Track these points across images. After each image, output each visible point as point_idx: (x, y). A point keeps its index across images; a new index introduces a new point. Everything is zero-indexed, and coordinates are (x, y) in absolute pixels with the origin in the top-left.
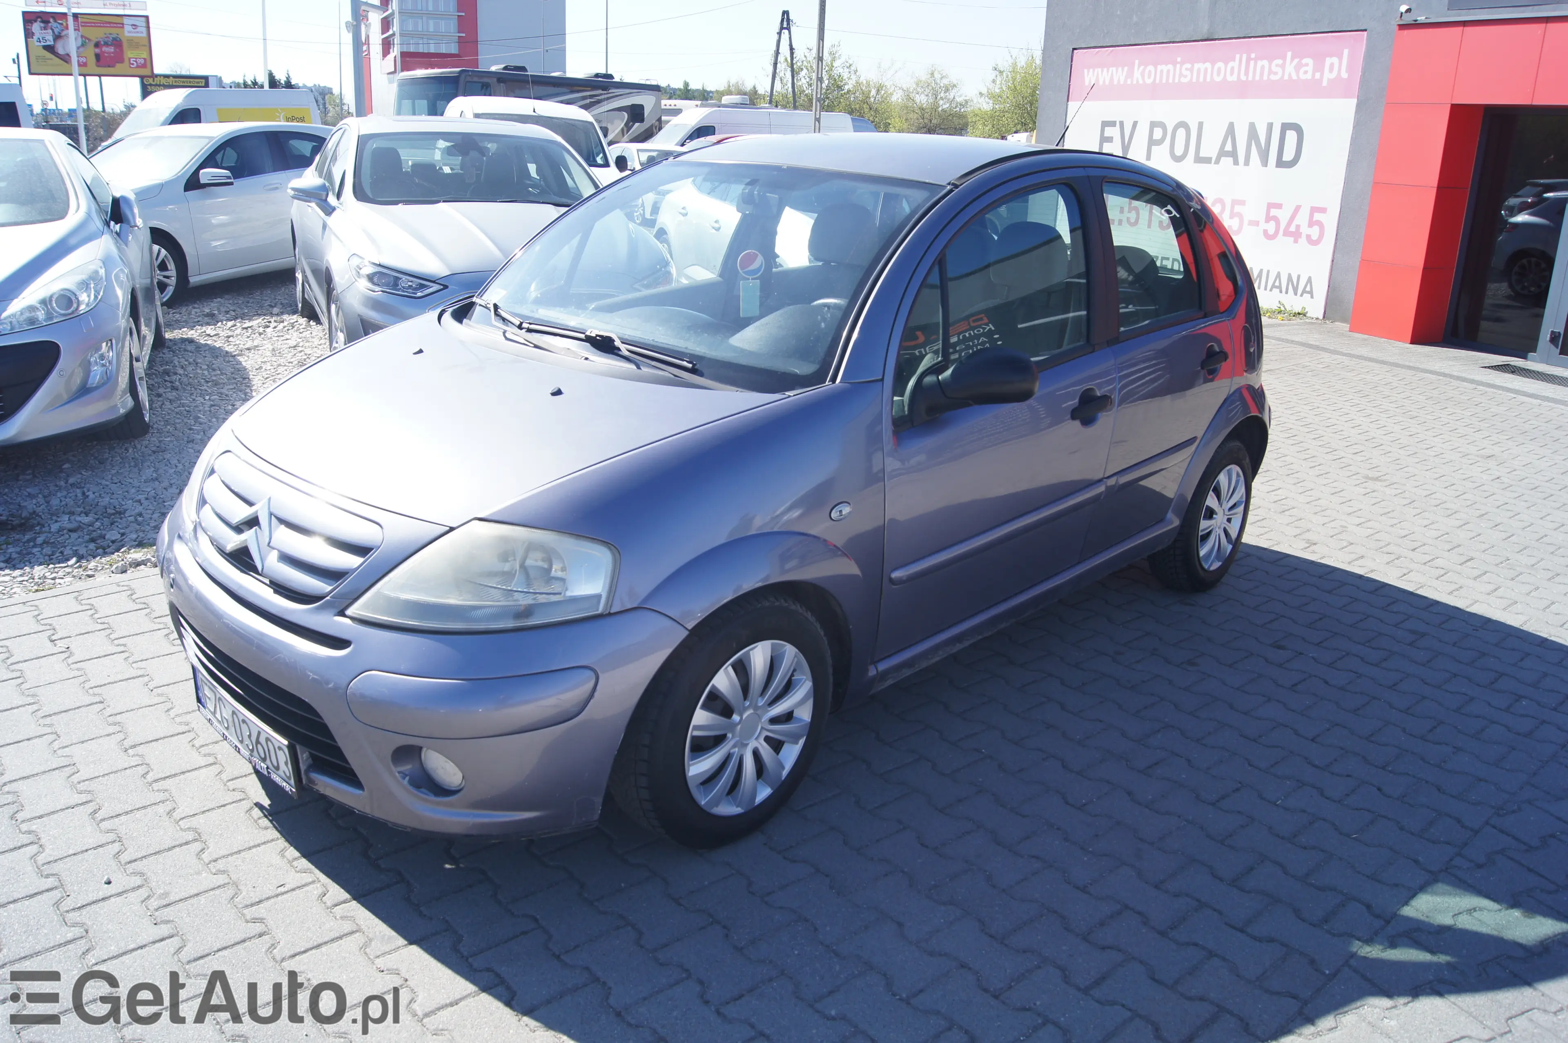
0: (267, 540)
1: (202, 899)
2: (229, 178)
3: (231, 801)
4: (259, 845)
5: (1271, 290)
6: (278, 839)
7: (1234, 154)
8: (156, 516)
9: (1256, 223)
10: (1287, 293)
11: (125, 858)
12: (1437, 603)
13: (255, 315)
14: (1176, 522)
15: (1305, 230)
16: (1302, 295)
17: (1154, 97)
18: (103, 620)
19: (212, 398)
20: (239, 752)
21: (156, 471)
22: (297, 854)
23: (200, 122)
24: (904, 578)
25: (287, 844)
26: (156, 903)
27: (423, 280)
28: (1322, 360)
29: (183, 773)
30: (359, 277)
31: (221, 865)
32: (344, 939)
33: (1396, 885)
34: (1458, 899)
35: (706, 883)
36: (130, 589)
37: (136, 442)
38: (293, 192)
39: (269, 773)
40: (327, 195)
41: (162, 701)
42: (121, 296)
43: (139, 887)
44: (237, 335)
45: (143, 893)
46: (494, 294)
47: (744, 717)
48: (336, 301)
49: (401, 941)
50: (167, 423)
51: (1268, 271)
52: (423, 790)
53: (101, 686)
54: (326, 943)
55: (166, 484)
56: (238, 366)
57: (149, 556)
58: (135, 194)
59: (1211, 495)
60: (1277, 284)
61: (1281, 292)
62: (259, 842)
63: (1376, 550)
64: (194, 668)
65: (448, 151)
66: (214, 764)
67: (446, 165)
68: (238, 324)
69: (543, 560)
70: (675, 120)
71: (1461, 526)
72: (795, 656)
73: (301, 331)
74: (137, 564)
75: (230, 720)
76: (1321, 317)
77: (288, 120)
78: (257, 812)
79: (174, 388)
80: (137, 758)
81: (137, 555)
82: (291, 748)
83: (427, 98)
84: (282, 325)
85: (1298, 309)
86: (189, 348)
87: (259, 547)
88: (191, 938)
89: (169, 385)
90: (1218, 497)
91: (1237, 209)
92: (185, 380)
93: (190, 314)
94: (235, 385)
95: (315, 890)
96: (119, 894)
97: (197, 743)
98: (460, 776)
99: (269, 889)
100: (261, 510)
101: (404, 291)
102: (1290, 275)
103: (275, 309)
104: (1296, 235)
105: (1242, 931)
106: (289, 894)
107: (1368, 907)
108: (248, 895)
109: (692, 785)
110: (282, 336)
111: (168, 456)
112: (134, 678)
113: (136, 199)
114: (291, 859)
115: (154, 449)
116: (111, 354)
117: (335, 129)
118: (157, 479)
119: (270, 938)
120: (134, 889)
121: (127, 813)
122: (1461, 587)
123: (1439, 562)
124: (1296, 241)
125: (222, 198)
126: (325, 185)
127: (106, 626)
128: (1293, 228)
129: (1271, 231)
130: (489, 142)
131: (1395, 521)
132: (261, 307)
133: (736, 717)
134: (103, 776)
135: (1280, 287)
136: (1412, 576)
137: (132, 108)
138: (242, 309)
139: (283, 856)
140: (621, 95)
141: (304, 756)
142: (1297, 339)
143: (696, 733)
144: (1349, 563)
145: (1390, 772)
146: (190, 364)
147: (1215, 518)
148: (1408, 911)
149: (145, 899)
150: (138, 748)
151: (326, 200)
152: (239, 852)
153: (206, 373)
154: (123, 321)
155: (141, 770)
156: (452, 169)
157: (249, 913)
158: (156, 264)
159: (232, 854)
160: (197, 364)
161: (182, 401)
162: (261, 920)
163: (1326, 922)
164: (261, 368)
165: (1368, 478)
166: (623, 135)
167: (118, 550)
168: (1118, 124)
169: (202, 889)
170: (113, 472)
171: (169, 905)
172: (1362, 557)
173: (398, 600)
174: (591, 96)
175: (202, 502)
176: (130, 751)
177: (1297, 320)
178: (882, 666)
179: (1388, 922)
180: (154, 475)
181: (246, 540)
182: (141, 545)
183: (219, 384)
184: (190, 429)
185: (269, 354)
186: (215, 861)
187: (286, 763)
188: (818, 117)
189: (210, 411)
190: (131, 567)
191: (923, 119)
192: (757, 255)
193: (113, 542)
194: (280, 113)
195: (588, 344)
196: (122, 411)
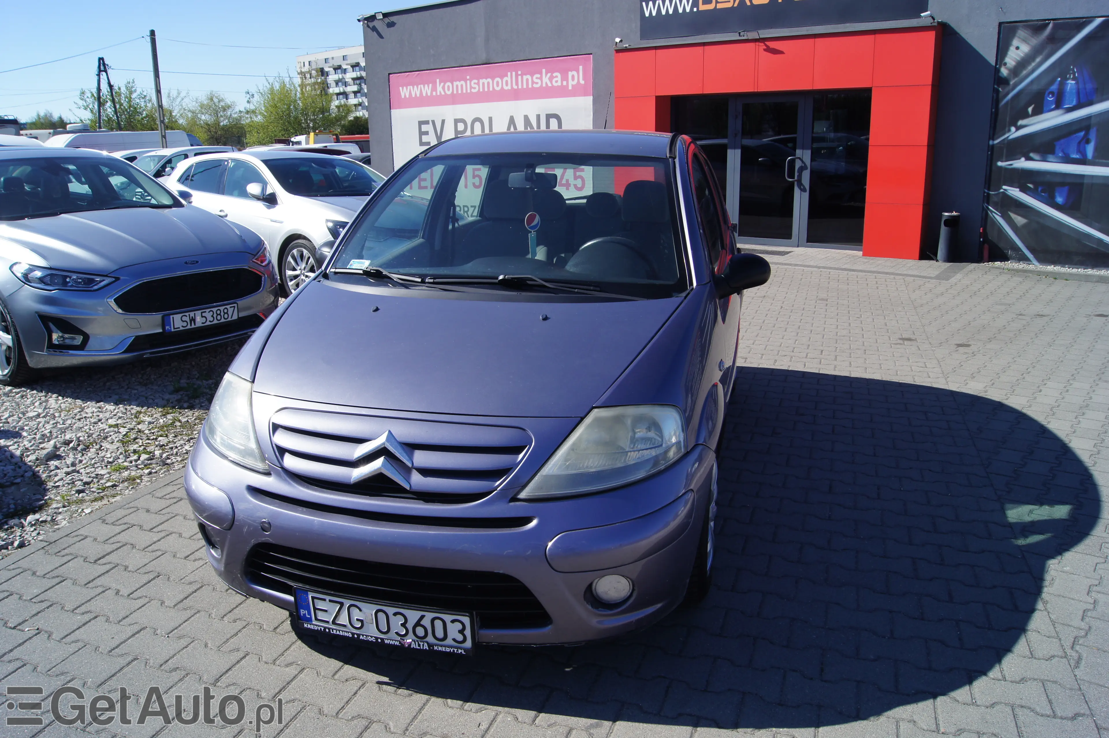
0: (409, 463)
15: (572, 181)
17: (454, 103)
39: (430, 646)
49: (607, 723)
75: (368, 619)
82: (471, 616)
87: (397, 471)
100: (385, 442)
101: (77, 287)
107: (997, 524)
130: (70, 164)
141: (478, 619)
148: (1011, 520)
168: (431, 122)
181: (378, 469)
187: (462, 631)
188: (163, 134)
191: (210, 132)
192: (536, 215)
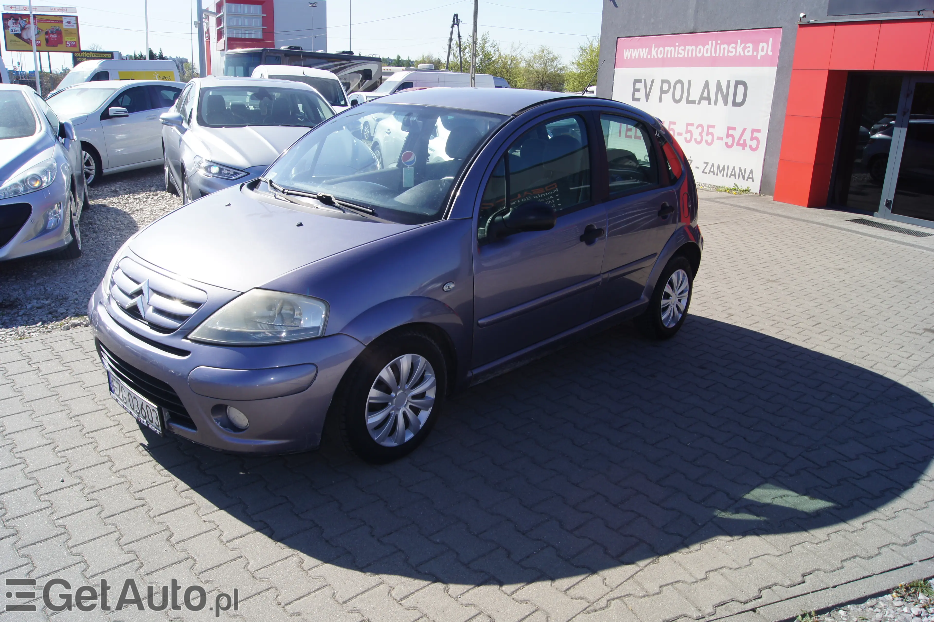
0: (147, 301)
1: (112, 489)
2: (126, 112)
3: (127, 442)
4: (142, 464)
5: (730, 177)
6: (152, 461)
7: (708, 99)
8: (86, 300)
9: (720, 138)
10: (739, 178)
11: (71, 470)
12: (795, 346)
13: (141, 192)
14: (647, 300)
15: (749, 142)
16: (747, 180)
17: (663, 66)
18: (57, 354)
19: (117, 237)
20: (132, 415)
21: (85, 276)
22: (162, 468)
23: (108, 80)
24: (485, 324)
25: (157, 463)
26: (88, 491)
27: (237, 170)
28: (755, 217)
29: (102, 429)
30: (200, 168)
31: (122, 473)
32: (186, 507)
33: (745, 484)
34: (776, 491)
35: (377, 481)
36: (72, 338)
37: (74, 260)
38: (162, 121)
39: (148, 424)
40: (182, 122)
41: (90, 394)
42: (66, 178)
43: (79, 483)
44: (131, 203)
45: (81, 486)
46: (271, 175)
47: (398, 394)
48: (187, 182)
49: (216, 508)
50: (91, 250)
51: (728, 166)
52: (228, 429)
53: (57, 387)
54: (176, 509)
55: (91, 283)
56: (131, 220)
57: (82, 321)
58: (72, 121)
59: (667, 286)
60: (733, 173)
61: (735, 178)
62: (142, 462)
63: (767, 318)
64: (108, 372)
65: (252, 98)
66: (119, 424)
67: (251, 105)
68: (131, 197)
69: (291, 310)
70: (390, 79)
71: (817, 306)
72: (425, 363)
73: (168, 200)
74: (75, 325)
75: (127, 398)
76: (758, 193)
77: (160, 78)
78: (141, 448)
79: (95, 232)
80: (77, 422)
81: (75, 320)
82: (159, 409)
83: (243, 65)
84: (156, 197)
85: (745, 188)
86: (103, 210)
87: (143, 304)
88: (106, 507)
89: (92, 230)
90: (672, 287)
91: (711, 130)
92: (101, 227)
93: (103, 191)
94: (129, 230)
95: (172, 485)
96: (68, 487)
97: (109, 415)
98: (247, 420)
99: (148, 485)
100: (143, 285)
101: (225, 176)
102: (740, 168)
103: (153, 188)
104: (744, 145)
105: (658, 505)
106: (158, 487)
107: (728, 494)
108: (136, 486)
109: (369, 429)
110: (157, 203)
111: (92, 268)
112: (75, 383)
113: (73, 124)
114: (159, 470)
115: (84, 264)
116: (60, 211)
117: (187, 84)
118: (86, 281)
119: (148, 507)
120: (76, 484)
121: (72, 448)
122: (811, 338)
123: (801, 325)
124: (744, 149)
125: (122, 124)
126: (180, 117)
127: (59, 357)
128: (742, 141)
129: (730, 143)
130: (276, 92)
131: (780, 303)
132: (145, 187)
133: (393, 394)
134: (59, 431)
135: (735, 175)
136: (784, 332)
137: (67, 71)
138: (133, 188)
139: (155, 469)
140: (358, 64)
141: (166, 414)
142: (742, 205)
143: (371, 401)
144: (750, 325)
145: (752, 430)
146: (104, 218)
147: (670, 299)
148: (748, 496)
149: (82, 489)
150: (77, 417)
151: (181, 125)
152: (132, 467)
153: (113, 223)
154: (67, 193)
155: (79, 428)
156: (254, 107)
157: (137, 495)
158: (84, 162)
159: (128, 468)
160: (108, 218)
161: (99, 239)
162: (143, 499)
163: (704, 501)
164: (144, 221)
165: (769, 280)
166: (359, 88)
167: (64, 318)
168: (643, 81)
169: (112, 484)
170: (62, 277)
171: (95, 492)
172: (758, 322)
173: (214, 330)
174: (341, 65)
175: (113, 283)
176: (73, 419)
177: (744, 194)
178: (475, 372)
179: (736, 501)
180: (84, 278)
181: (136, 302)
182: (77, 315)
183: (121, 229)
184: (104, 254)
185: (149, 213)
186: (119, 471)
187: (157, 418)
188: (473, 77)
189: (115, 244)
190: (72, 327)
191: (539, 78)
192: (412, 154)
193: (62, 314)
194: (156, 75)
195: (319, 200)
196: (66, 243)
